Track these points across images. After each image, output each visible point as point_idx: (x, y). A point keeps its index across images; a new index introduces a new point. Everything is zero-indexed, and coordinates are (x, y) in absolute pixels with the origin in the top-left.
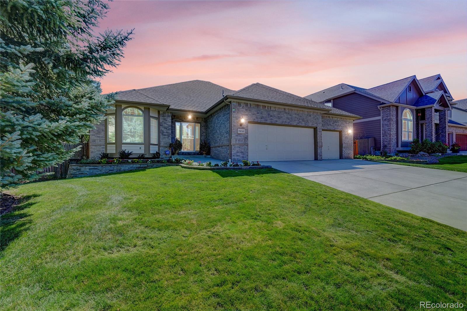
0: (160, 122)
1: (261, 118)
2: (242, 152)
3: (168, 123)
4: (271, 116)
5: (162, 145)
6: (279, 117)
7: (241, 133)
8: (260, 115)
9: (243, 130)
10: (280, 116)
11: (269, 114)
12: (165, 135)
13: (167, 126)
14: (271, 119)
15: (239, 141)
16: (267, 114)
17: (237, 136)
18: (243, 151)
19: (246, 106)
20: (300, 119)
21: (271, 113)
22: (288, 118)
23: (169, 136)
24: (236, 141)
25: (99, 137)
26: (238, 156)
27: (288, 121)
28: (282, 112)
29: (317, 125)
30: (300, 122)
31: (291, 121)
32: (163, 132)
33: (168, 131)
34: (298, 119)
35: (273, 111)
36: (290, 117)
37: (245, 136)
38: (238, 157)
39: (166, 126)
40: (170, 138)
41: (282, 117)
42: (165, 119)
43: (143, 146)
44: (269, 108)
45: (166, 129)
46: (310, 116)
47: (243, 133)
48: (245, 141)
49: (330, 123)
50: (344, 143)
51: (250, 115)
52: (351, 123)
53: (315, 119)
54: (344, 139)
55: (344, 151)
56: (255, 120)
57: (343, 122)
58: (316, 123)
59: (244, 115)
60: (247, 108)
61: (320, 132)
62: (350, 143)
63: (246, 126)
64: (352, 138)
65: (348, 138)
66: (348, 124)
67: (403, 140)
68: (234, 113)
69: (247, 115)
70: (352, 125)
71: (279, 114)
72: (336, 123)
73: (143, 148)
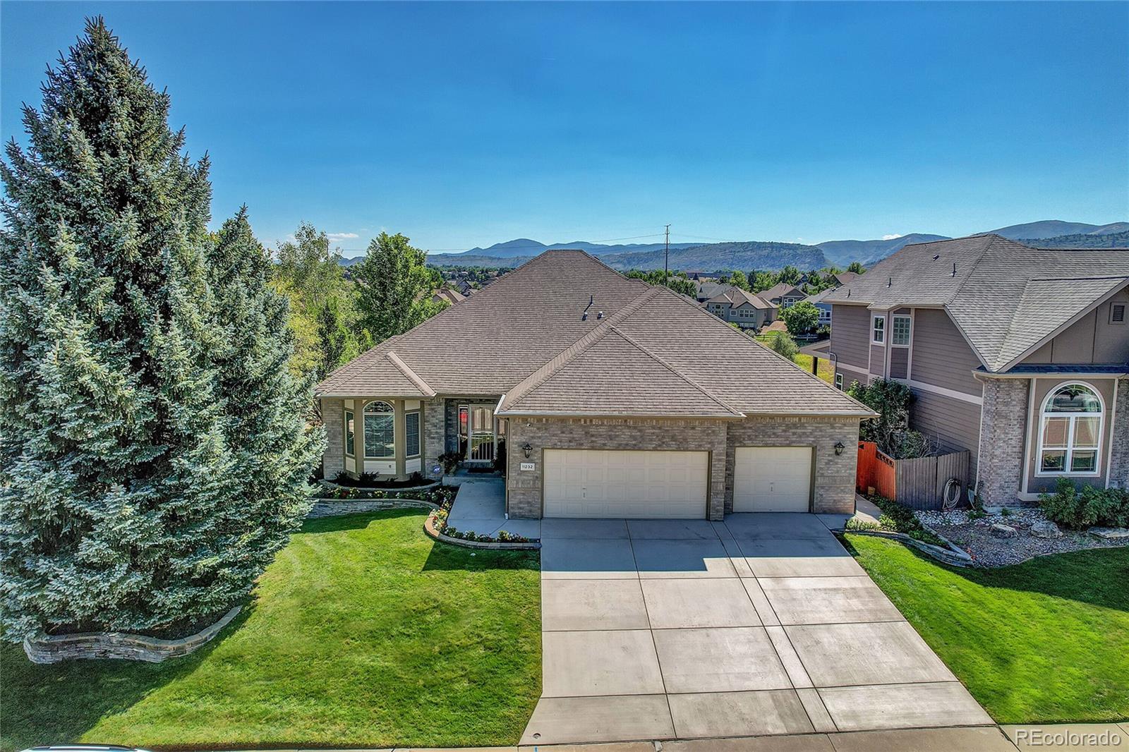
0: (426, 414)
1: (570, 441)
2: (529, 503)
3: (439, 416)
4: (592, 436)
5: (428, 455)
6: (610, 436)
7: (527, 469)
8: (568, 436)
9: (530, 464)
10: (613, 433)
11: (587, 433)
12: (433, 438)
13: (437, 421)
14: (592, 442)
15: (522, 483)
16: (583, 433)
17: (519, 474)
18: (530, 500)
19: (538, 421)
20: (663, 437)
21: (592, 430)
23: (440, 440)
24: (517, 483)
25: (334, 443)
26: (520, 508)
27: (634, 442)
28: (619, 426)
29: (713, 446)
30: (663, 443)
31: (640, 442)
32: (431, 433)
33: (438, 431)
34: (660, 437)
35: (598, 426)
36: (638, 434)
37: (536, 475)
38: (521, 511)
39: (435, 421)
40: (443, 443)
41: (617, 436)
42: (433, 409)
43: (395, 462)
44: (588, 421)
45: (436, 426)
46: (693, 428)
47: (530, 469)
48: (534, 484)
49: (775, 431)
50: (822, 475)
51: (546, 436)
52: (852, 425)
53: (708, 434)
54: (821, 464)
55: (822, 495)
56: (556, 444)
57: (820, 425)
58: (710, 443)
59: (533, 437)
60: (540, 426)
61: (720, 460)
62: (844, 475)
63: (536, 457)
64: (852, 464)
65: (837, 463)
66: (840, 428)
67: (1039, 473)
68: (514, 437)
69: (540, 437)
70: (855, 431)
71: (610, 431)
72: (793, 431)
73: (394, 467)
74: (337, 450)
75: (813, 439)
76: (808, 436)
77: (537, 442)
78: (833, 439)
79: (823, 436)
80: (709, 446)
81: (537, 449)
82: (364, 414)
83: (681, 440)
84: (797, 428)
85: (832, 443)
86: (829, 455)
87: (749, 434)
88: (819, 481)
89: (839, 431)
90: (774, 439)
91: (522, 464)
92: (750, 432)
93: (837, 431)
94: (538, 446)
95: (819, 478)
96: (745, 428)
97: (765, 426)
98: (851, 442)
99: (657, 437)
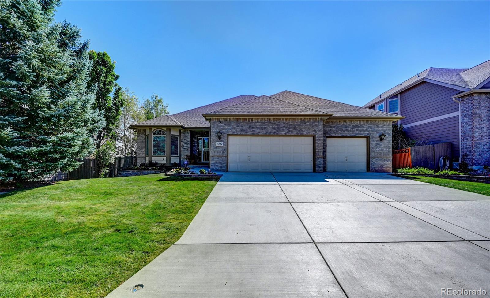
0: (182, 138)
1: (241, 131)
2: (220, 163)
3: (187, 139)
4: (253, 128)
5: (182, 156)
6: (262, 128)
7: (220, 145)
8: (240, 128)
9: (221, 143)
10: (263, 126)
11: (250, 126)
12: (185, 149)
13: (187, 141)
14: (253, 131)
15: (217, 152)
16: (248, 126)
17: (215, 148)
18: (221, 161)
19: (225, 121)
20: (289, 128)
21: (253, 125)
22: (274, 129)
23: (188, 149)
24: (214, 152)
25: (142, 152)
26: (216, 166)
27: (274, 131)
28: (266, 122)
29: (316, 132)
30: (290, 131)
31: (277, 131)
32: (184, 146)
33: (187, 145)
34: (288, 128)
35: (255, 123)
36: (277, 126)
37: (224, 148)
38: (216, 167)
39: (186, 141)
40: (189, 151)
41: (265, 128)
42: (185, 136)
43: (166, 157)
44: (250, 120)
45: (186, 143)
46: (305, 123)
47: (222, 145)
48: (223, 152)
49: (347, 128)
50: (374, 151)
51: (229, 128)
52: (388, 125)
53: (313, 126)
54: (372, 146)
55: (374, 162)
56: (234, 132)
57: (371, 126)
58: (314, 131)
59: (223, 129)
60: (226, 123)
61: (320, 140)
62: (385, 151)
63: (224, 139)
64: (389, 145)
65: (381, 145)
66: (382, 127)
68: (213, 129)
69: (226, 129)
70: (390, 128)
71: (262, 125)
72: (357, 128)
73: (165, 159)
74: (142, 154)
75: (367, 133)
76: (365, 131)
77: (225, 131)
78: (378, 133)
79: (372, 131)
80: (314, 132)
81: (224, 135)
82: (153, 135)
83: (299, 130)
84: (358, 127)
85: (378, 135)
86: (377, 141)
87: (333, 130)
88: (372, 155)
89: (381, 128)
90: (347, 133)
91: (217, 143)
92: (334, 129)
93: (380, 128)
94: (225, 133)
95: (372, 153)
96: (331, 127)
97: (341, 126)
98: (388, 134)
99: (286, 128)
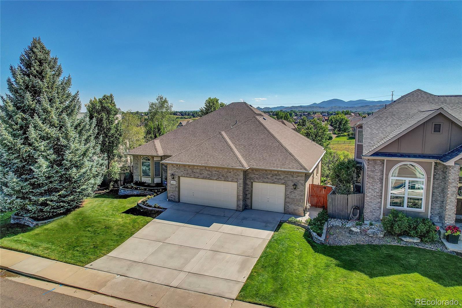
1: (187, 174)
2: (174, 196)
4: (194, 173)
5: (164, 177)
6: (200, 173)
7: (173, 183)
8: (186, 172)
9: (174, 182)
14: (194, 175)
15: (172, 188)
16: (191, 171)
17: (171, 185)
18: (174, 195)
19: (177, 166)
20: (219, 175)
21: (194, 170)
22: (209, 174)
24: (170, 188)
25: (136, 171)
26: (171, 198)
27: (209, 176)
28: (203, 169)
29: (238, 180)
30: (219, 177)
31: (211, 177)
34: (218, 175)
35: (196, 169)
37: (177, 186)
38: (172, 199)
41: (203, 173)
44: (193, 167)
46: (230, 172)
48: (175, 189)
49: (268, 176)
51: (179, 172)
52: (302, 176)
53: (236, 175)
54: (288, 193)
55: (288, 206)
56: (182, 175)
57: (287, 175)
58: (236, 179)
59: (175, 172)
60: (177, 168)
61: (240, 186)
62: (298, 198)
63: (176, 179)
64: (302, 194)
65: (295, 193)
66: (296, 177)
67: (389, 207)
68: (169, 171)
69: (177, 172)
70: (303, 179)
71: (200, 171)
72: (275, 177)
73: (150, 180)
74: (137, 173)
75: (284, 181)
76: (282, 180)
77: (176, 173)
78: (293, 182)
79: (288, 180)
80: (236, 180)
81: (176, 176)
82: (142, 161)
83: (226, 177)
84: (277, 176)
85: (293, 184)
86: (291, 189)
87: (256, 177)
88: (287, 200)
89: (296, 179)
90: (267, 180)
91: (172, 181)
92: (257, 176)
93: (295, 178)
94: (177, 175)
95: (287, 198)
96: (255, 174)
97: (263, 174)
98: (301, 184)
99: (217, 175)
